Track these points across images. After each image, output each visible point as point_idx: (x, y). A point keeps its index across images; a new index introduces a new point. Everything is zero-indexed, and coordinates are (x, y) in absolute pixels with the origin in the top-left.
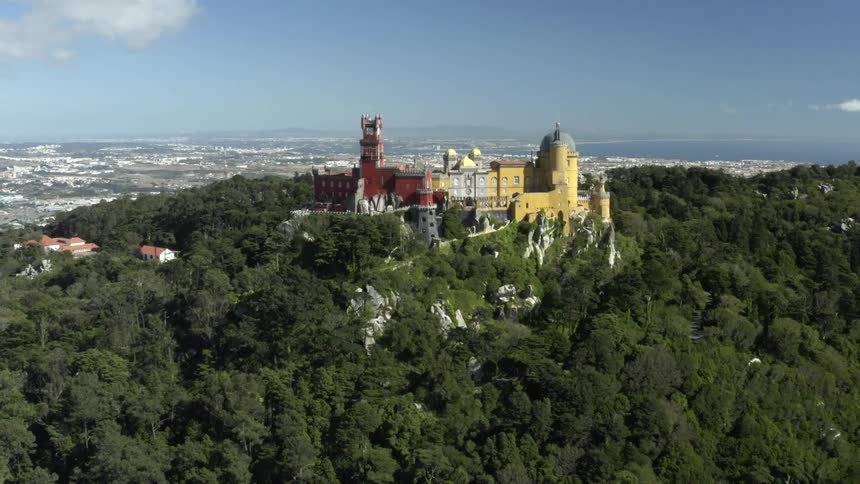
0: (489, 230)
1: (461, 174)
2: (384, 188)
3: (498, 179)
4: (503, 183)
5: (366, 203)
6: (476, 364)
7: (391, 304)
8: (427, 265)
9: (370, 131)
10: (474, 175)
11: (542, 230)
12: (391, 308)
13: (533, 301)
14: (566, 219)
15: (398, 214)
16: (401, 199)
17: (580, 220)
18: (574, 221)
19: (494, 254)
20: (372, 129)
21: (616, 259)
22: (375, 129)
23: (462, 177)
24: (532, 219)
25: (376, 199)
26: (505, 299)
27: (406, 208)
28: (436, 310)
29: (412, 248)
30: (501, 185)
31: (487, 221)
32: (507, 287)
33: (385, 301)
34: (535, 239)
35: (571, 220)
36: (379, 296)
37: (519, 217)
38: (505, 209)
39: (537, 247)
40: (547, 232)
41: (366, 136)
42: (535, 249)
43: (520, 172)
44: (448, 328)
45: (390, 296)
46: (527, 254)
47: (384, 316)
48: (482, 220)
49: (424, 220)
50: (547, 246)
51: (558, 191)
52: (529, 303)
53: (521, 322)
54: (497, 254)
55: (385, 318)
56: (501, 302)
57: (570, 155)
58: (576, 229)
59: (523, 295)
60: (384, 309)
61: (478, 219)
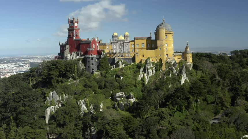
0: (121, 66)
1: (117, 43)
2: (76, 49)
3: (134, 45)
4: (137, 47)
5: (69, 55)
6: (94, 130)
7: (63, 99)
8: (85, 82)
9: (71, 24)
10: (123, 43)
11: (148, 67)
12: (62, 102)
13: (133, 100)
14: (163, 62)
15: (79, 60)
16: (82, 53)
17: (171, 63)
18: (168, 64)
19: (120, 78)
20: (72, 24)
21: (186, 81)
22: (73, 24)
23: (118, 44)
24: (143, 62)
25: (73, 54)
26: (119, 99)
27: (83, 57)
28: (80, 103)
29: (81, 75)
30: (135, 48)
31: (120, 62)
32: (120, 93)
33: (60, 98)
34: (144, 71)
35: (167, 63)
36: (57, 96)
37: (137, 61)
38: (131, 57)
39: (145, 75)
40: (151, 68)
41: (70, 27)
42: (144, 76)
43: (144, 41)
44: (83, 112)
45: (62, 96)
46: (140, 78)
47: (58, 105)
48: (118, 62)
49: (89, 62)
50: (151, 74)
51: (159, 49)
52: (130, 101)
53: (127, 111)
54: (122, 78)
55: (59, 106)
56: (117, 101)
57: (167, 33)
58: (169, 67)
59: (128, 97)
60: (59, 102)
61: (116, 62)
